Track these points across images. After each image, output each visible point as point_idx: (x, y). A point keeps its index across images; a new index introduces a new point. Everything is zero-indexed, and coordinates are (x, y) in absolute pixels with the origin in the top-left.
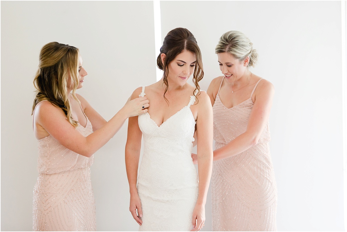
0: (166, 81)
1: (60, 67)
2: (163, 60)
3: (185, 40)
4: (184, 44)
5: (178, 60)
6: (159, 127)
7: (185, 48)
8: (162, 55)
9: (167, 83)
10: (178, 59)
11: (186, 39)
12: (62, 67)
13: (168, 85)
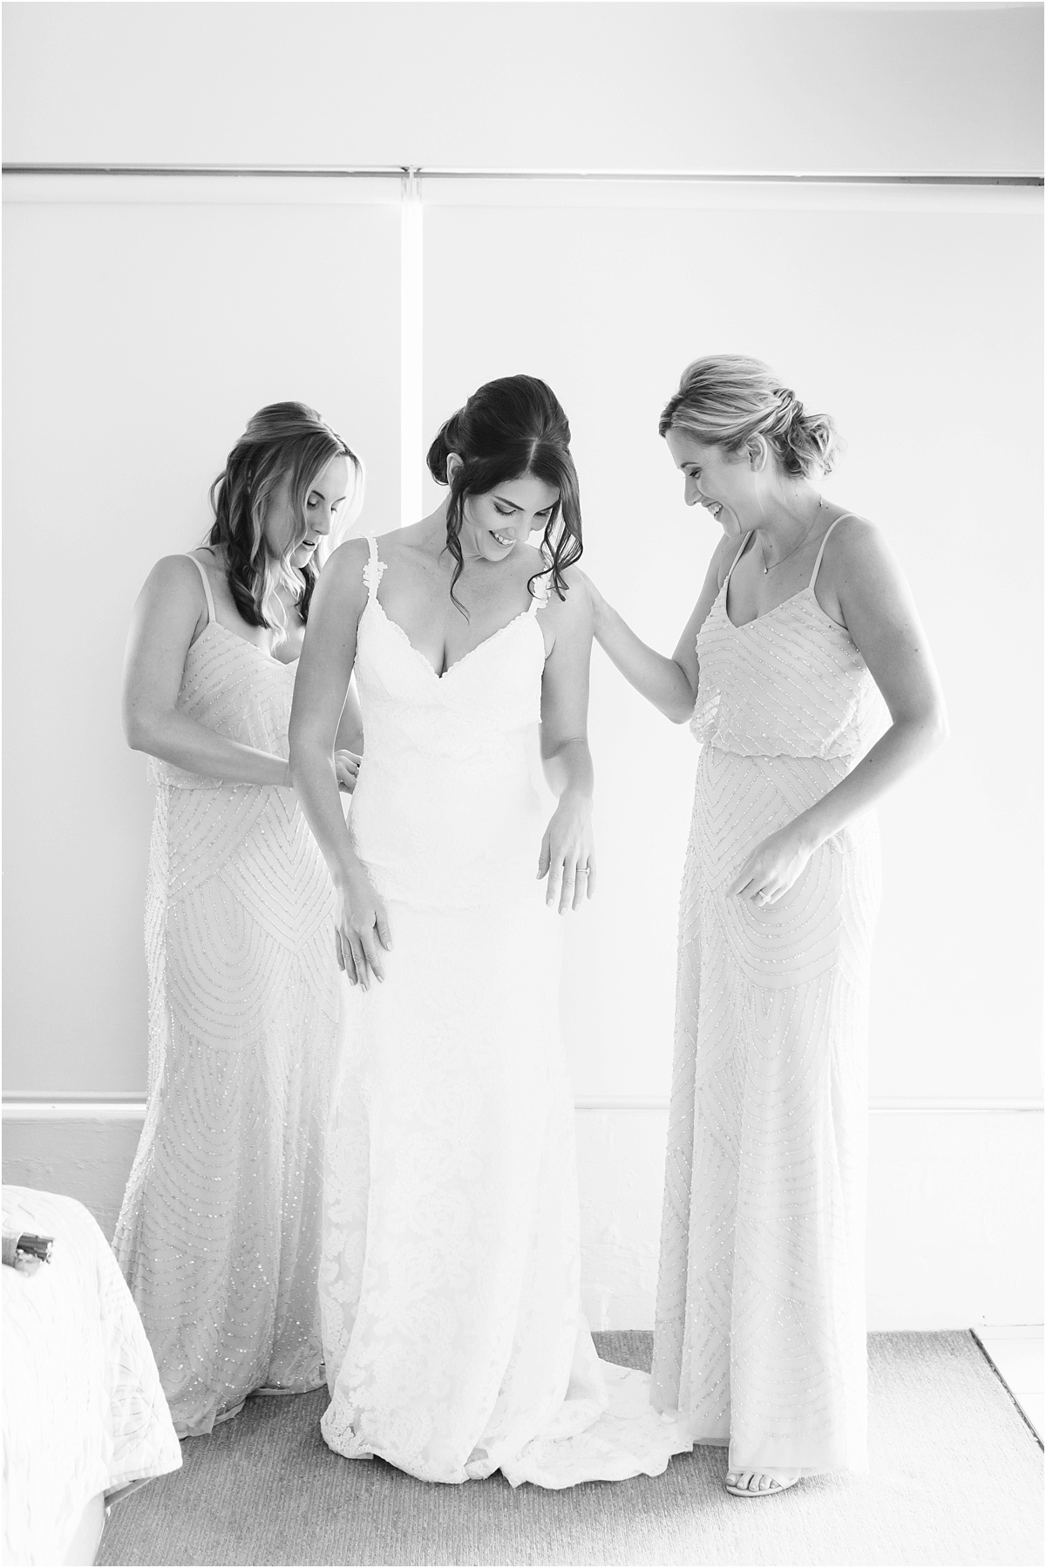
0: (455, 543)
1: (268, 455)
2: (453, 471)
3: (533, 438)
4: (528, 453)
5: (499, 498)
6: (440, 677)
7: (528, 468)
8: (451, 457)
9: (458, 554)
10: (500, 496)
11: (538, 435)
12: (274, 459)
13: (460, 560)
